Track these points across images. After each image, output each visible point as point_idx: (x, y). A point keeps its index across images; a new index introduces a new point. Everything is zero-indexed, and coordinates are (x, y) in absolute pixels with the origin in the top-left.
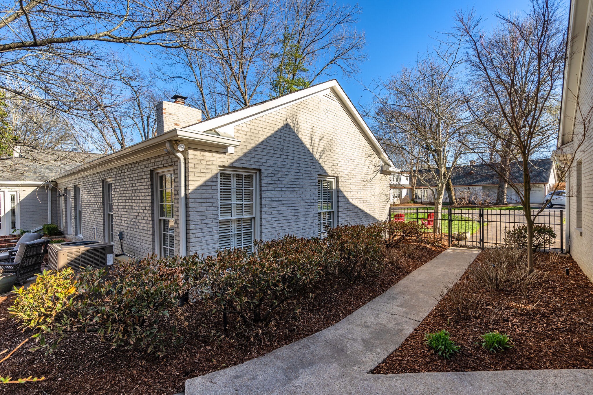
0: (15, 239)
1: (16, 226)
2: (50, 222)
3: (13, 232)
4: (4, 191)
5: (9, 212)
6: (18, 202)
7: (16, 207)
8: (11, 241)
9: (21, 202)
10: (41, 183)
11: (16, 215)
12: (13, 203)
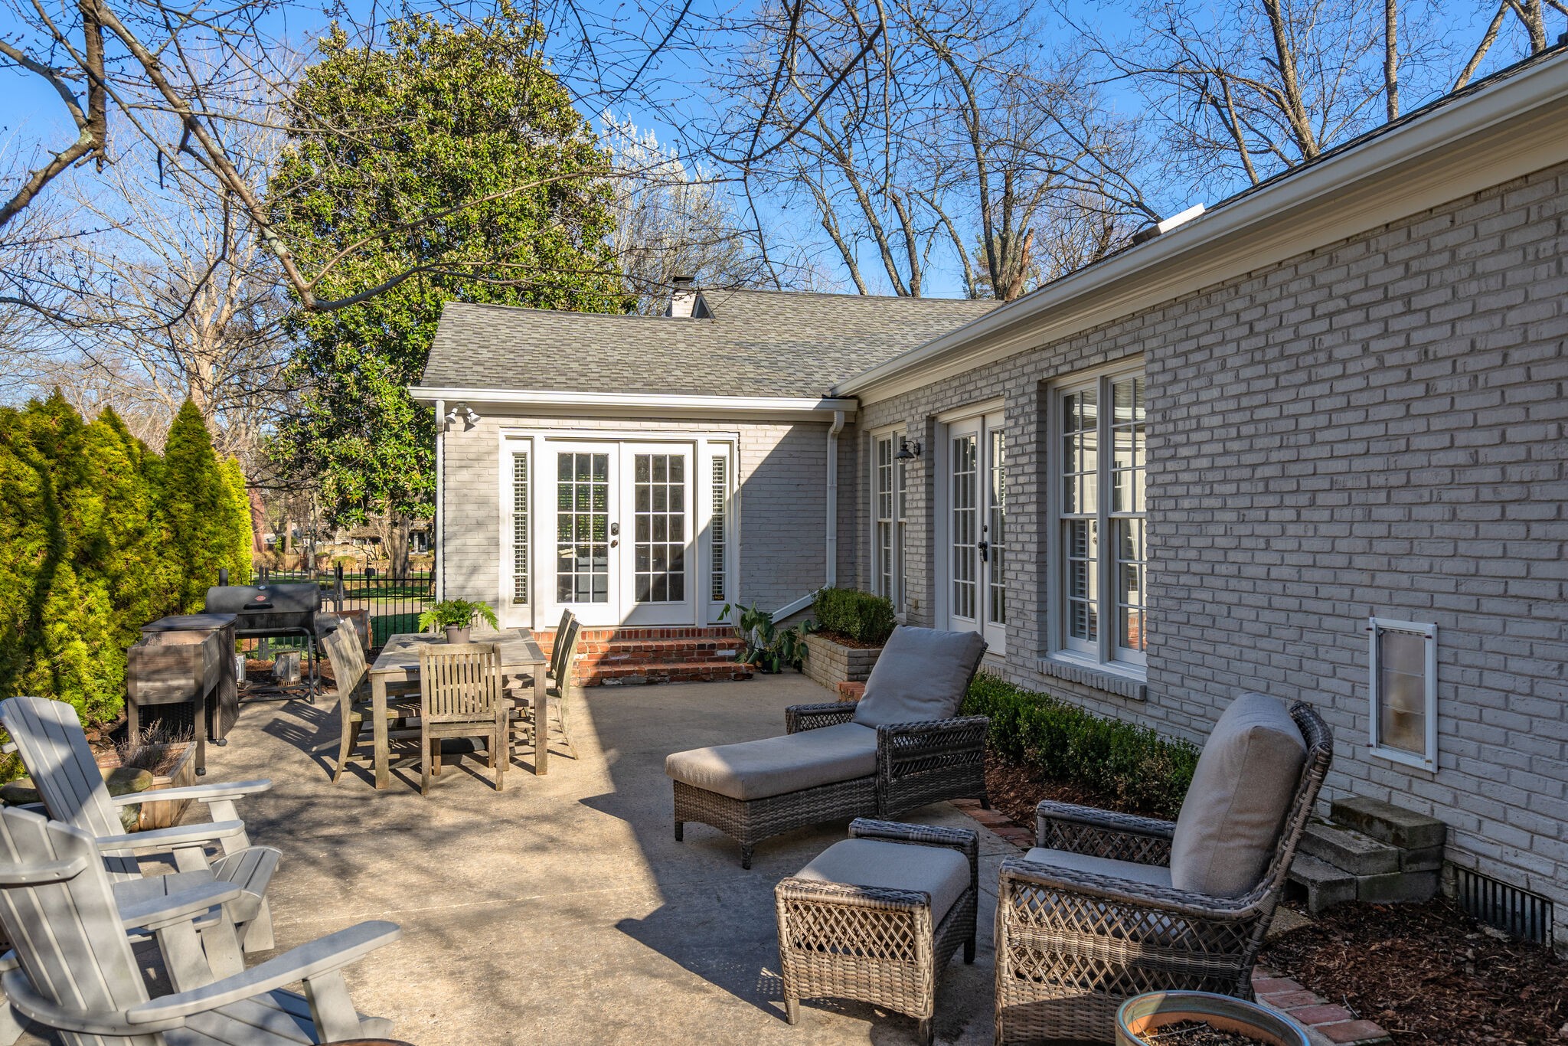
0: (731, 646)
1: (727, 592)
2: (830, 581)
3: (721, 618)
4: (694, 442)
5: (706, 529)
6: (736, 487)
7: (726, 512)
8: (720, 653)
9: (744, 488)
10: (811, 404)
11: (726, 542)
12: (719, 491)
